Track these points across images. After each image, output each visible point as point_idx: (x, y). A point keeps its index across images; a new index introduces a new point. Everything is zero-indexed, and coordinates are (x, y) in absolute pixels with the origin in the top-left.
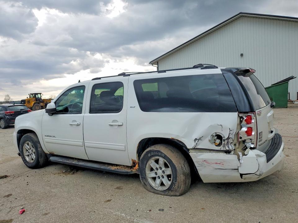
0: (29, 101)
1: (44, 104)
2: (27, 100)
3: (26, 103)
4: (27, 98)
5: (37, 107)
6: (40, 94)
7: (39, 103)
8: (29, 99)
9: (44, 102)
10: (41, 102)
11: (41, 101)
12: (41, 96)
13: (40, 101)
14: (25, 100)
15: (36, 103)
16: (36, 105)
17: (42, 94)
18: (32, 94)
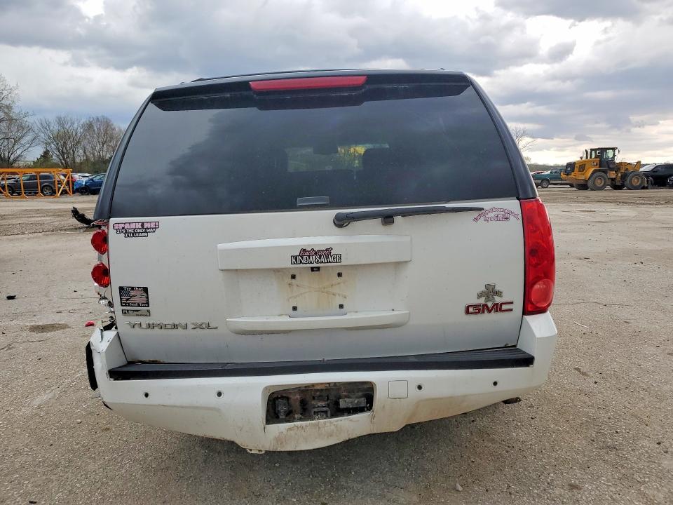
0: (582, 166)
1: (620, 175)
2: (579, 162)
3: (576, 170)
4: (580, 159)
5: (599, 181)
6: (614, 149)
7: (605, 172)
8: (585, 161)
9: (619, 169)
10: (612, 169)
11: (611, 166)
12: (614, 155)
13: (609, 167)
14: (574, 163)
15: (599, 171)
16: (599, 176)
17: (617, 151)
18: (595, 150)
